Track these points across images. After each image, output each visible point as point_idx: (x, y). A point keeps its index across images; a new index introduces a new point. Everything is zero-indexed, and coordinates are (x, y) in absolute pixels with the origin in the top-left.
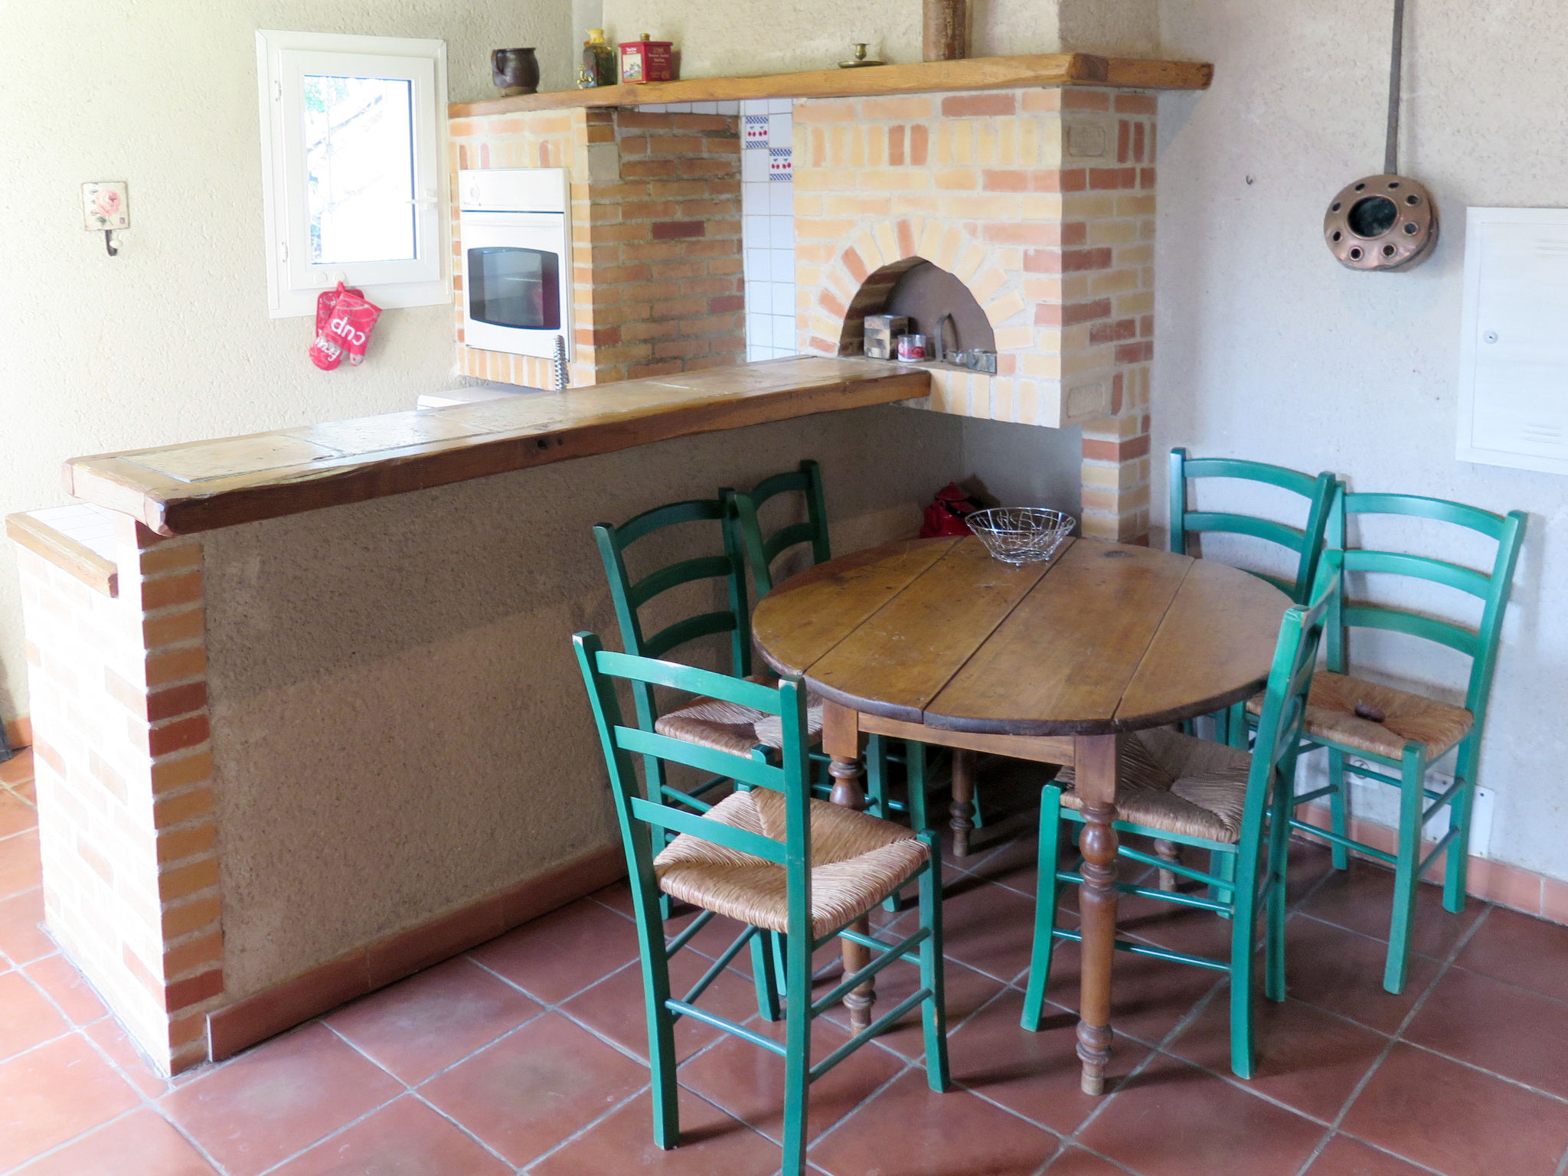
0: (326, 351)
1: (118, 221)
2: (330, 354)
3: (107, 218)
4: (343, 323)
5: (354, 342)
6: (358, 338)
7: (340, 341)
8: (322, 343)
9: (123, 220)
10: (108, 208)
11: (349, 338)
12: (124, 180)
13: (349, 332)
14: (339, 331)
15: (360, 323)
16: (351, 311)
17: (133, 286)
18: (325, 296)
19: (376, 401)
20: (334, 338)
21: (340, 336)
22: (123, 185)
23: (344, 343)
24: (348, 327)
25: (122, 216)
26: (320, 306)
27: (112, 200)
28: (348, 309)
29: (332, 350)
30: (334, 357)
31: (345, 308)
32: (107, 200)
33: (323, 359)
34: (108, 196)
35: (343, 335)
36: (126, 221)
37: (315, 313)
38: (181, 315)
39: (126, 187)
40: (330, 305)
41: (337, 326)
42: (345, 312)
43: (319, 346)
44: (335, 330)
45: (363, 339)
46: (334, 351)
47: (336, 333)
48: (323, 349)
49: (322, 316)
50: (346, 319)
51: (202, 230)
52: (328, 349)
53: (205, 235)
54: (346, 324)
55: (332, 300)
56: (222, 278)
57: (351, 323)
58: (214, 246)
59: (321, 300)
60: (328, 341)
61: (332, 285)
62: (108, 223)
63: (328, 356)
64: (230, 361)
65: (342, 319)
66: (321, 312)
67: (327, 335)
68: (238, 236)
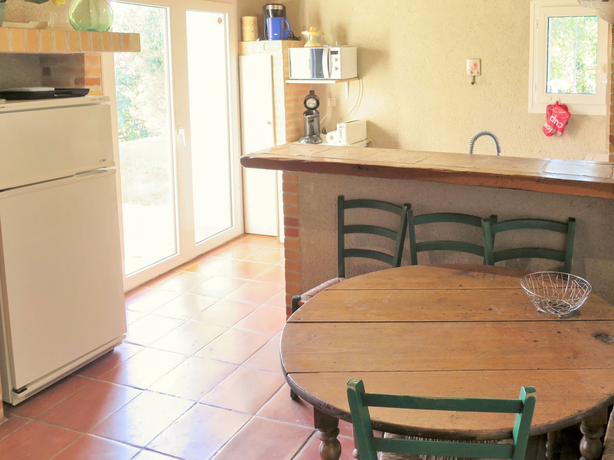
0: (547, 129)
1: (477, 73)
2: (548, 130)
3: (473, 72)
4: (554, 118)
5: (558, 126)
6: (560, 125)
7: (553, 125)
8: (546, 125)
9: (478, 72)
10: (473, 68)
11: (557, 124)
12: (480, 59)
13: (557, 122)
14: (553, 121)
15: (562, 119)
16: (558, 114)
17: (481, 96)
18: (550, 106)
19: (572, 153)
20: (550, 123)
21: (553, 123)
22: (479, 60)
23: (555, 126)
24: (556, 120)
25: (478, 71)
26: (548, 110)
27: (475, 65)
28: (557, 113)
29: (549, 128)
30: (550, 131)
31: (556, 112)
32: (473, 65)
33: (546, 132)
34: (473, 64)
35: (554, 123)
36: (480, 73)
37: (546, 113)
38: (496, 108)
39: (480, 61)
40: (552, 110)
41: (552, 119)
42: (556, 114)
43: (545, 126)
44: (551, 120)
45: (562, 126)
46: (550, 129)
47: (551, 122)
48: (546, 127)
49: (549, 114)
50: (556, 116)
51: (506, 77)
52: (548, 128)
53: (507, 79)
54: (555, 119)
55: (553, 108)
56: (512, 96)
57: (558, 118)
58: (509, 83)
59: (548, 108)
60: (548, 124)
61: (553, 102)
62: (473, 73)
63: (547, 130)
64: (513, 127)
65: (554, 116)
66: (548, 113)
67: (548, 122)
68: (518, 80)
